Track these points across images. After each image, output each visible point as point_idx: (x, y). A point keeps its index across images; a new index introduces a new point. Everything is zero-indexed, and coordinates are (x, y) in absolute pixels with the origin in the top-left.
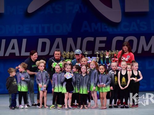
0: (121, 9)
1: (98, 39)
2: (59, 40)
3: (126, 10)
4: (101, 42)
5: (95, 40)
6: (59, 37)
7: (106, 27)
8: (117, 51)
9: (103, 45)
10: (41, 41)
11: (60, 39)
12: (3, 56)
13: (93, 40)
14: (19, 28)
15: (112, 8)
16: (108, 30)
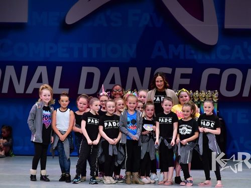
0: (219, 23)
1: (179, 71)
2: (114, 71)
3: (227, 26)
4: (183, 76)
5: (174, 72)
6: (115, 65)
7: (193, 52)
8: (209, 91)
9: (187, 81)
10: (85, 71)
11: (117, 69)
12: (23, 92)
13: (170, 73)
14: (51, 48)
15: (203, 21)
16: (195, 57)
